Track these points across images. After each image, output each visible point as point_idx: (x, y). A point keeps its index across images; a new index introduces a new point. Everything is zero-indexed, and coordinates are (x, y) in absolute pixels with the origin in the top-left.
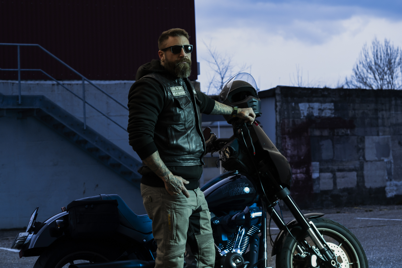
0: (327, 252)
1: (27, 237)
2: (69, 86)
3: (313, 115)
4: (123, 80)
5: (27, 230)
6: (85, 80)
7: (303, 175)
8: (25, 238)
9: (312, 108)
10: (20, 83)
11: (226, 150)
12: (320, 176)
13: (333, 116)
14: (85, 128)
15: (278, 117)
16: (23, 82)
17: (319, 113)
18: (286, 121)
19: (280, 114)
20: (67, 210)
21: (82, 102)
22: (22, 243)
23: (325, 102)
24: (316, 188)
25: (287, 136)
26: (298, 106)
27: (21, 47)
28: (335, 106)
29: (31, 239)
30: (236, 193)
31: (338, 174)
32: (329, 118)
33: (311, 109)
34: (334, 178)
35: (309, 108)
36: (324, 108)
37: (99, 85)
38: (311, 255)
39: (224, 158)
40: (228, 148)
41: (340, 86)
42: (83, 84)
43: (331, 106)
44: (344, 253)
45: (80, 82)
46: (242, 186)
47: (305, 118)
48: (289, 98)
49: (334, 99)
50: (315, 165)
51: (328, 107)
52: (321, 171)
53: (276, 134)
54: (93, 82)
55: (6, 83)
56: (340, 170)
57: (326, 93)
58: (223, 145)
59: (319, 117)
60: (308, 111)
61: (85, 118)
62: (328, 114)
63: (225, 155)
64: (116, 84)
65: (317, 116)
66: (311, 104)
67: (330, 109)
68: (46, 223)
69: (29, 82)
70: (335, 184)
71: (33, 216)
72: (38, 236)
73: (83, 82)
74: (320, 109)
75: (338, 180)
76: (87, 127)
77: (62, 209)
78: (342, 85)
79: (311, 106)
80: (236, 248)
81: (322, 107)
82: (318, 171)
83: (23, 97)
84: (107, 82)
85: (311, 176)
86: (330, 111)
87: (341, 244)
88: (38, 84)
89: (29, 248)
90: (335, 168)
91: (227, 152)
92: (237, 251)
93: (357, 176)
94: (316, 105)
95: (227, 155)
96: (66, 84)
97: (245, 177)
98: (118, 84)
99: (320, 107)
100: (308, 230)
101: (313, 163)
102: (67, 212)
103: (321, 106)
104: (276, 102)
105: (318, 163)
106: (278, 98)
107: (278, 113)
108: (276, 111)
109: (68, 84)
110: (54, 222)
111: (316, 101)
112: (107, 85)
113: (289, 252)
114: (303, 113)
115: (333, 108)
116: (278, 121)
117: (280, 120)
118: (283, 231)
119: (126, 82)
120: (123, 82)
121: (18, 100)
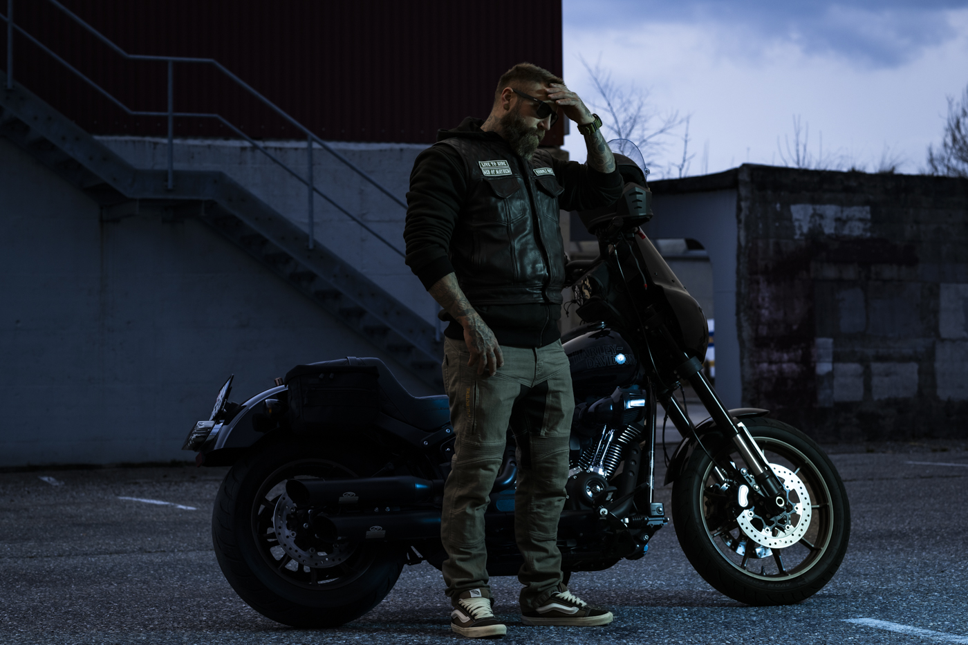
0: (769, 480)
1: (211, 428)
3: (823, 233)
4: (398, 141)
5: (212, 418)
6: (314, 140)
7: (794, 366)
8: (208, 430)
9: (822, 217)
10: (171, 144)
11: (584, 283)
12: (833, 369)
13: (869, 235)
14: (311, 246)
15: (742, 233)
16: (177, 141)
17: (836, 228)
18: (761, 244)
19: (747, 228)
20: (285, 382)
21: (305, 190)
22: (202, 439)
23: (850, 204)
24: (824, 397)
25: (761, 278)
26: (789, 210)
27: (176, 64)
28: (872, 213)
29: (218, 434)
30: (599, 364)
31: (876, 367)
32: (859, 241)
33: (817, 218)
34: (867, 376)
35: (813, 216)
36: (847, 216)
37: (345, 152)
38: (739, 485)
39: (580, 298)
40: (588, 281)
41: (887, 167)
42: (310, 150)
43: (865, 212)
44: (802, 484)
45: (303, 144)
46: (611, 351)
47: (803, 238)
48: (769, 192)
49: (871, 197)
50: (825, 343)
51: (858, 215)
52: (837, 358)
53: (738, 272)
54: (332, 145)
55: (139, 141)
56: (880, 358)
57: (853, 183)
58: (581, 274)
59: (836, 237)
60: (810, 222)
61: (312, 224)
62: (856, 229)
63: (582, 293)
64: (381, 151)
65: (832, 234)
66: (818, 207)
67: (861, 220)
68: (245, 406)
69: (191, 142)
70: (868, 388)
71: (223, 392)
72: (232, 429)
73: (310, 145)
74: (838, 220)
75: (875, 381)
76: (316, 244)
77: (275, 381)
78: (891, 167)
79: (818, 212)
80: (597, 464)
81: (844, 216)
82: (831, 359)
83: (178, 175)
84: (363, 146)
85: (813, 370)
86: (861, 225)
87: (798, 469)
88: (209, 146)
89: (216, 448)
90: (870, 352)
91: (586, 288)
92: (598, 470)
93: (920, 372)
94: (830, 210)
95: (587, 293)
96: (271, 148)
97: (619, 335)
98: (385, 150)
99: (839, 215)
100: (734, 438)
101: (820, 341)
102: (286, 386)
103: (842, 211)
104: (739, 200)
105: (830, 341)
106: (743, 191)
107: (742, 225)
108: (739, 221)
109: (276, 149)
110: (262, 404)
111: (830, 202)
112: (361, 152)
113: (697, 479)
114: (800, 227)
115: (869, 216)
116: (743, 243)
117: (747, 242)
118: (687, 439)
119: (404, 146)
120: (397, 146)
121: (167, 180)
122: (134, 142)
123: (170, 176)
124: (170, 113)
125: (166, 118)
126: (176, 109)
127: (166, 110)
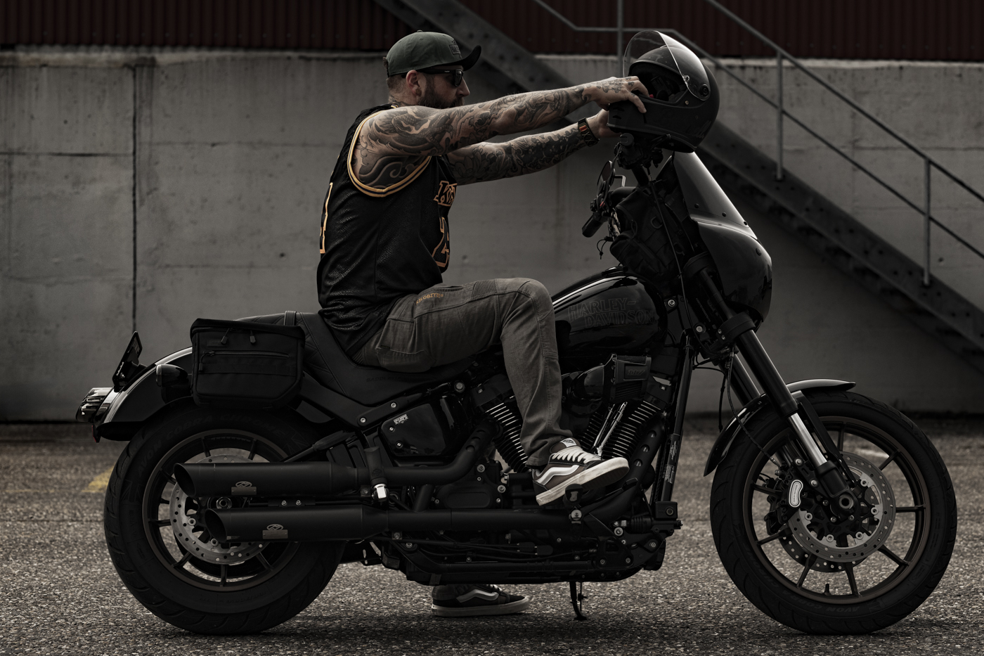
2: (758, 71)
4: (898, 59)
6: (783, 57)
8: (102, 399)
10: (621, 62)
11: (614, 216)
14: (779, 176)
21: (773, 115)
22: (92, 411)
38: (791, 479)
42: (780, 66)
45: (772, 63)
46: (619, 306)
54: (808, 63)
61: (781, 151)
64: (877, 69)
73: (780, 63)
76: (785, 172)
84: (856, 64)
89: (105, 421)
96: (749, 67)
98: (882, 69)
109: (755, 67)
112: (854, 70)
119: (904, 63)
120: (895, 64)
125: (615, 34)
126: (625, 25)
127: (615, 25)
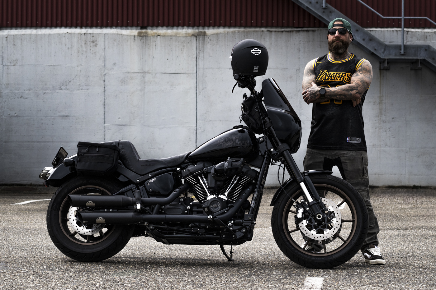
0: (313, 206)
8: (48, 171)
38: (299, 207)
83: (406, 47)
89: (48, 179)
121: (401, 50)
122: (397, 31)
123: (402, 48)
124: (402, 17)
125: (400, 20)
